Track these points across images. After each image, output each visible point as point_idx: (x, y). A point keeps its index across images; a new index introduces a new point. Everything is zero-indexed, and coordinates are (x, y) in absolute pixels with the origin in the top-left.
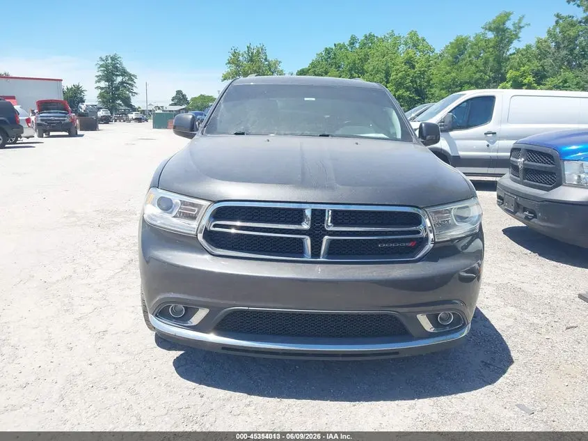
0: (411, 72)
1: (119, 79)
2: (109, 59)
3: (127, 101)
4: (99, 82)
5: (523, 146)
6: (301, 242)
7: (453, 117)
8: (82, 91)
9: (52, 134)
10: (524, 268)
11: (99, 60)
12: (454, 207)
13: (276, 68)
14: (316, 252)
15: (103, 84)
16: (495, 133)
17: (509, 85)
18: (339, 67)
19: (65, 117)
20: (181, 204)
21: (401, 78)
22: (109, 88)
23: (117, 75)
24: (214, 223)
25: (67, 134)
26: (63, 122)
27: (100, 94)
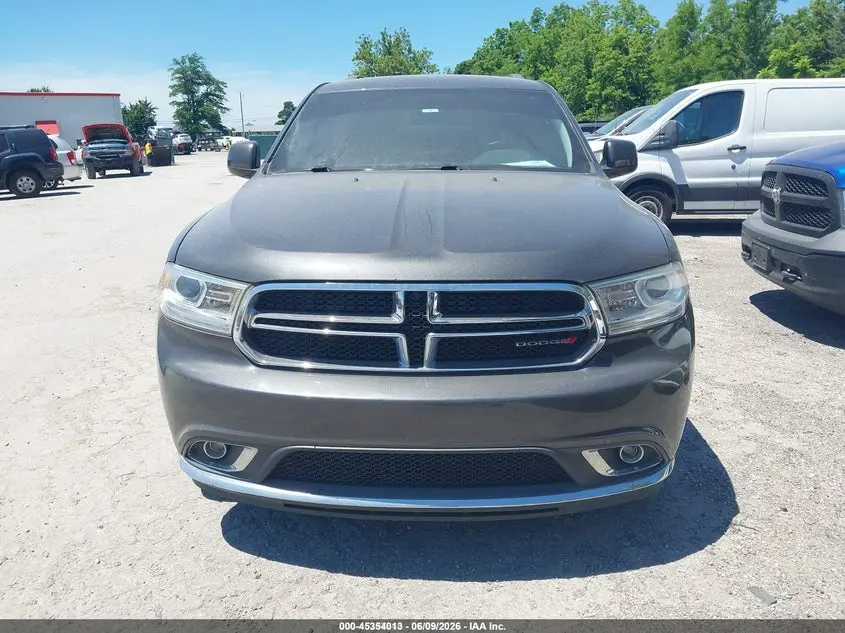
0: (624, 59)
1: (203, 89)
2: (187, 60)
3: (215, 121)
4: (174, 95)
5: (780, 169)
6: (392, 342)
7: (677, 125)
8: (151, 110)
9: (108, 172)
10: (782, 357)
11: (172, 63)
12: (642, 278)
13: (425, 61)
14: (416, 359)
15: (181, 98)
16: (745, 148)
17: (772, 72)
18: (517, 57)
19: (124, 148)
20: (208, 288)
21: (609, 69)
22: (189, 103)
23: (199, 84)
24: (256, 317)
25: (129, 172)
26: (121, 156)
27: (177, 111)
